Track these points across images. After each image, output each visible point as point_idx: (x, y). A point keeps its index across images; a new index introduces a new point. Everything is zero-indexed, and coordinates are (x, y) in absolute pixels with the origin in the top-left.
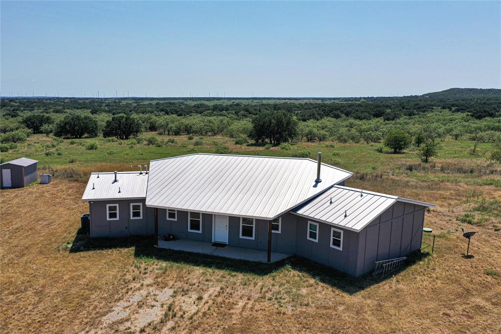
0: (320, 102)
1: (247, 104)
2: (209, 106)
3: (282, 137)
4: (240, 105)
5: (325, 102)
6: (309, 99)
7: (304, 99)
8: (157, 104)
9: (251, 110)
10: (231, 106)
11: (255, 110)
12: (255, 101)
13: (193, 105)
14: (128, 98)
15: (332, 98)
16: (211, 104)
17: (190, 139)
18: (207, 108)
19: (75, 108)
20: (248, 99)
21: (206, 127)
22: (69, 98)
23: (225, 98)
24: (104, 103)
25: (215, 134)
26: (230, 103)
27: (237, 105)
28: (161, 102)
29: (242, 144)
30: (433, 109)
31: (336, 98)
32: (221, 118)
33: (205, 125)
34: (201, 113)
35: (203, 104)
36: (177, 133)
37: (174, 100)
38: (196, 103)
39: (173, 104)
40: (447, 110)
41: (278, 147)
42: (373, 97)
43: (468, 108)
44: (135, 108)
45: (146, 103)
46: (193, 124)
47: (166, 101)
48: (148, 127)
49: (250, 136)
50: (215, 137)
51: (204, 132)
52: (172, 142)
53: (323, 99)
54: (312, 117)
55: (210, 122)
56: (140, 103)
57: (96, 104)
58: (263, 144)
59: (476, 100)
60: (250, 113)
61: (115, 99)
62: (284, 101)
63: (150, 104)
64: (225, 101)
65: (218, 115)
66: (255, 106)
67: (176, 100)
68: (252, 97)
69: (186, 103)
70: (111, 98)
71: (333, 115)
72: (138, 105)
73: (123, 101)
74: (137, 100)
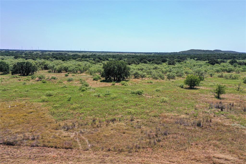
0: (134, 54)
1: (99, 54)
2: (80, 56)
3: (121, 77)
4: (96, 55)
5: (136, 54)
6: (128, 53)
7: (126, 53)
8: (53, 54)
9: (101, 58)
10: (91, 55)
11: (104, 58)
12: (103, 53)
13: (72, 54)
14: (38, 50)
15: (139, 53)
16: (81, 54)
17: (66, 76)
18: (79, 56)
19: (6, 55)
20: (100, 52)
21: (76, 69)
22: (5, 50)
23: (88, 52)
24: (24, 52)
25: (82, 72)
26: (91, 54)
27: (94, 55)
28: (55, 53)
29: (97, 80)
30: (186, 59)
31: (141, 53)
32: (86, 62)
33: (76, 67)
34: (75, 59)
35: (77, 54)
36: (60, 71)
37: (62, 52)
38: (73, 54)
39: (61, 54)
40: (193, 59)
41: (119, 83)
42: (158, 53)
43: (202, 59)
44: (40, 55)
45: (47, 53)
46: (69, 67)
47: (58, 53)
48: (43, 67)
49: (102, 76)
50: (81, 74)
51: (75, 71)
52: (54, 79)
53: (135, 53)
54: (133, 63)
55: (79, 65)
56: (44, 53)
57: (19, 53)
58: (110, 81)
59: (203, 55)
60: (101, 60)
61: (31, 51)
62: (117, 54)
63: (49, 54)
64: (88, 53)
65: (84, 61)
66: (103, 56)
67: (64, 52)
68: (101, 51)
69: (68, 53)
70: (28, 50)
71: (143, 62)
72: (42, 54)
73: (35, 52)
74: (43, 51)
